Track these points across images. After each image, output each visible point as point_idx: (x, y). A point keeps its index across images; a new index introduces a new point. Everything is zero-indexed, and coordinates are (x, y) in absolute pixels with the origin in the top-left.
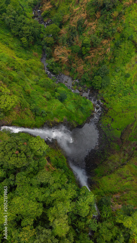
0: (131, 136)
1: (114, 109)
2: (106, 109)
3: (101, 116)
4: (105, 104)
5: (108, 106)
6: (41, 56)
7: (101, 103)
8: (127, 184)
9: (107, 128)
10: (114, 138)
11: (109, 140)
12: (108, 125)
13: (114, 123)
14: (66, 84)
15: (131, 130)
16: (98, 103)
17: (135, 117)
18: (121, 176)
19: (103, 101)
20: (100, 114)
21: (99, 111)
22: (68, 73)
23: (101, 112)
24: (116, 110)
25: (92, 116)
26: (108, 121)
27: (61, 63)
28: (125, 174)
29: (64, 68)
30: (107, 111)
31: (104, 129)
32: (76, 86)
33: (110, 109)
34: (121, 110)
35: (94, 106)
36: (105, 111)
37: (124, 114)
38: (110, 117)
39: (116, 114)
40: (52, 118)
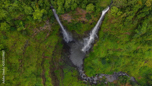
0: (58, 73)
1: (76, 82)
2: (80, 79)
3: (79, 73)
4: (83, 82)
5: (80, 81)
6: (136, 80)
7: (84, 81)
8: (47, 43)
9: (72, 69)
10: (65, 67)
11: (66, 64)
12: (73, 71)
13: (71, 75)
14: (110, 76)
15: (61, 76)
16: (86, 80)
17: (63, 85)
18: (51, 47)
19: (84, 82)
20: (81, 74)
21: (82, 75)
22: (114, 82)
23: (81, 76)
24: (74, 82)
25: (83, 70)
26: (74, 74)
27: (123, 84)
28: (50, 49)
29: (119, 83)
30: (78, 78)
31: (73, 68)
32: (104, 79)
33: (78, 81)
34: (73, 84)
35: (87, 76)
36: (80, 78)
37: (70, 83)
38: (75, 76)
39: (73, 80)
40: (98, 43)
